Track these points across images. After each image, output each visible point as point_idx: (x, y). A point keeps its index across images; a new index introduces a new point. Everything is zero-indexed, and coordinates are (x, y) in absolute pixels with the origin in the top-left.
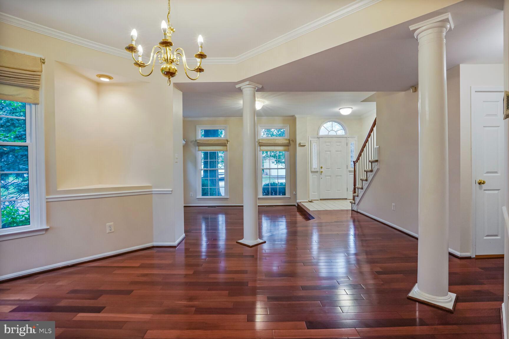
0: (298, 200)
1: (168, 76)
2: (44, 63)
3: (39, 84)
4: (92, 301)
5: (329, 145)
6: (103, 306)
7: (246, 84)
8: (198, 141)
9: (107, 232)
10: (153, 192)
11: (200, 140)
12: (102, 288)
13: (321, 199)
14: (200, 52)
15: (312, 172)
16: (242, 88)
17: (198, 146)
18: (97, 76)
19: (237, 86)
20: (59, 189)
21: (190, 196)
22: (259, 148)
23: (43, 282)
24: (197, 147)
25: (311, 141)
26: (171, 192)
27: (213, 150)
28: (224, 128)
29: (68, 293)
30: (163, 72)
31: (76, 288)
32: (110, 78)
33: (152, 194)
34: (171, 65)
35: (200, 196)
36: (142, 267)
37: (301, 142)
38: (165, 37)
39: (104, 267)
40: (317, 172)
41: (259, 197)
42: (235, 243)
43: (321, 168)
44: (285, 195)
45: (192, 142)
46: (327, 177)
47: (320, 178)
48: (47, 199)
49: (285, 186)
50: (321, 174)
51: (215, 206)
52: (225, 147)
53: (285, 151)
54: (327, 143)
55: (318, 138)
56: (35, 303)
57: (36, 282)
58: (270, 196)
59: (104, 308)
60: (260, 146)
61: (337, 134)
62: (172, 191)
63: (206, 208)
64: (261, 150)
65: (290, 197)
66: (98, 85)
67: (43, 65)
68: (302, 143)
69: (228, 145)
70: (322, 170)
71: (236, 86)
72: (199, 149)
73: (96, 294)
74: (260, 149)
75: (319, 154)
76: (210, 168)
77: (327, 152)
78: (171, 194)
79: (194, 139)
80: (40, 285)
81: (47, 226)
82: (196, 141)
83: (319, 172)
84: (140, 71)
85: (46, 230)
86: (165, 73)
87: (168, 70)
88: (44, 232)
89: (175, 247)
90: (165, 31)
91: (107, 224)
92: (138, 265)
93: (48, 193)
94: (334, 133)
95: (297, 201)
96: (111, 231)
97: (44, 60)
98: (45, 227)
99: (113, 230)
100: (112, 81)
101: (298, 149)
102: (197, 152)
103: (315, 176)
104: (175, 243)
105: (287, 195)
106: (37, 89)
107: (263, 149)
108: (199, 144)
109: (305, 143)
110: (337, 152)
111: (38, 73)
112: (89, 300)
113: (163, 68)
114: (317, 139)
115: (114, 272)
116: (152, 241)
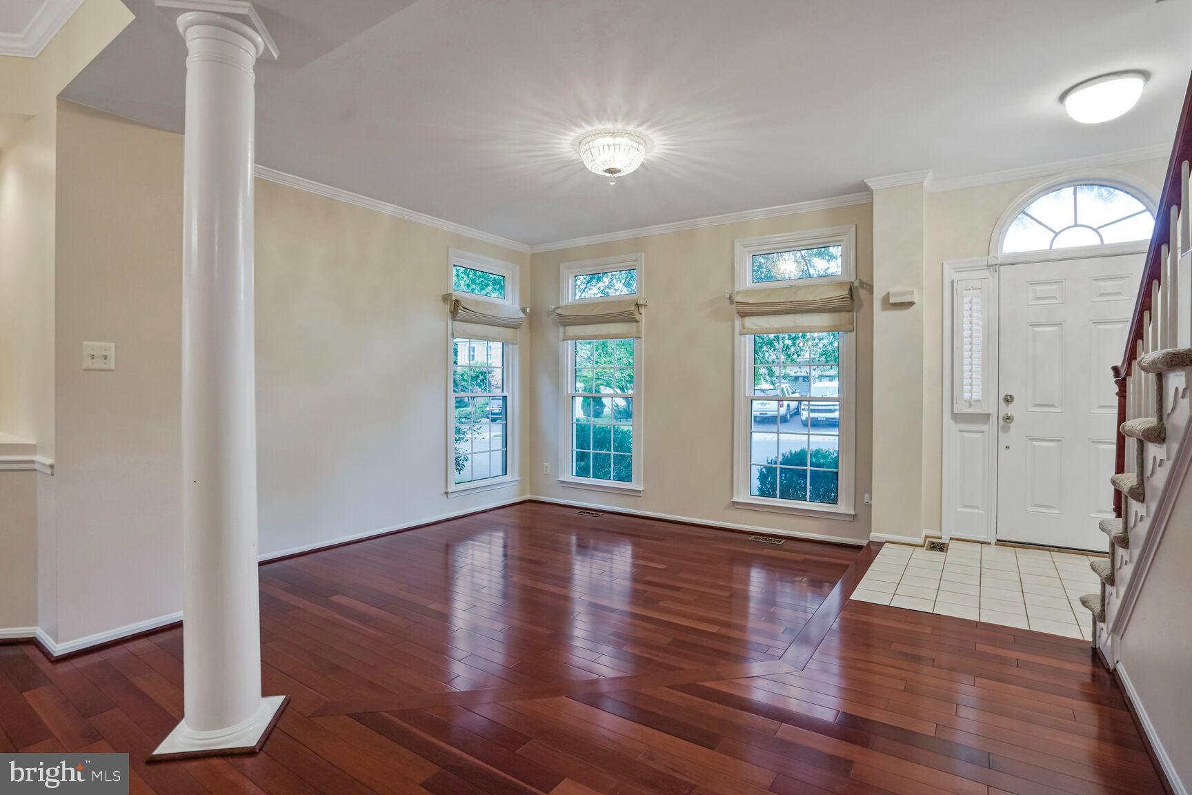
0: (874, 532)
5: (1054, 297)
13: (1001, 542)
15: (957, 417)
17: (564, 325)
21: (544, 472)
22: (737, 322)
24: (561, 329)
25: (952, 282)
28: (633, 263)
33: (35, 471)
35: (568, 474)
37: (892, 290)
40: (985, 418)
41: (735, 499)
43: (1009, 399)
44: (835, 501)
45: (547, 314)
46: (1036, 443)
47: (1002, 447)
49: (837, 467)
50: (1006, 429)
51: (598, 513)
52: (634, 324)
53: (833, 329)
54: (1038, 288)
55: (994, 267)
58: (778, 502)
60: (743, 315)
61: (1106, 242)
64: (745, 331)
65: (852, 512)
68: (896, 295)
69: (643, 319)
70: (1011, 410)
72: (564, 333)
74: (743, 327)
75: (995, 337)
77: (1037, 329)
79: (553, 307)
82: (557, 310)
83: (993, 419)
94: (1086, 239)
95: (872, 534)
101: (881, 318)
102: (561, 343)
103: (978, 435)
105: (844, 507)
107: (754, 327)
109: (912, 293)
110: (1101, 327)
114: (986, 273)
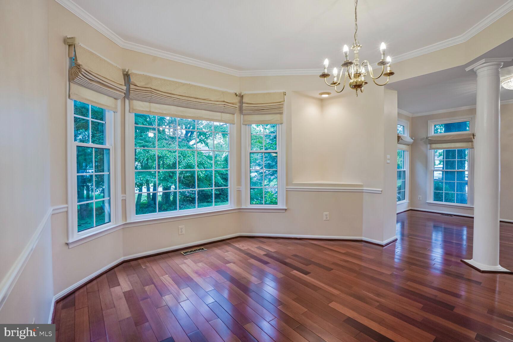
1: (356, 89)
2: (285, 95)
3: (283, 110)
4: (304, 266)
6: (310, 272)
7: (480, 64)
8: (429, 138)
9: (324, 219)
10: (364, 191)
11: (432, 137)
12: (313, 260)
14: (382, 60)
16: (475, 69)
17: (430, 144)
18: (319, 94)
19: (468, 69)
20: (294, 182)
21: (419, 199)
23: (281, 244)
24: (429, 146)
26: (380, 192)
27: (451, 148)
28: (470, 119)
29: (292, 255)
30: (351, 86)
31: (298, 254)
32: (328, 94)
33: (363, 192)
34: (357, 79)
35: (431, 200)
36: (347, 254)
38: (347, 58)
39: (319, 246)
42: (459, 261)
45: (421, 139)
48: (286, 188)
51: (451, 215)
52: (470, 143)
56: (275, 255)
57: (278, 243)
59: (310, 273)
62: (382, 191)
63: (439, 215)
66: (322, 100)
67: (285, 96)
71: (466, 69)
72: (431, 147)
73: (308, 262)
76: (446, 169)
78: (381, 193)
79: (425, 136)
80: (280, 245)
81: (286, 207)
82: (427, 138)
84: (336, 89)
85: (286, 210)
86: (353, 87)
87: (355, 84)
88: (284, 211)
89: (382, 246)
90: (346, 53)
91: (324, 213)
92: (343, 252)
93: (287, 185)
96: (327, 219)
97: (285, 93)
98: (285, 208)
99: (328, 219)
100: (330, 95)
102: (428, 150)
104: (384, 242)
106: (281, 113)
108: (432, 142)
111: (282, 103)
112: (303, 265)
113: (351, 83)
115: (324, 252)
116: (361, 236)
